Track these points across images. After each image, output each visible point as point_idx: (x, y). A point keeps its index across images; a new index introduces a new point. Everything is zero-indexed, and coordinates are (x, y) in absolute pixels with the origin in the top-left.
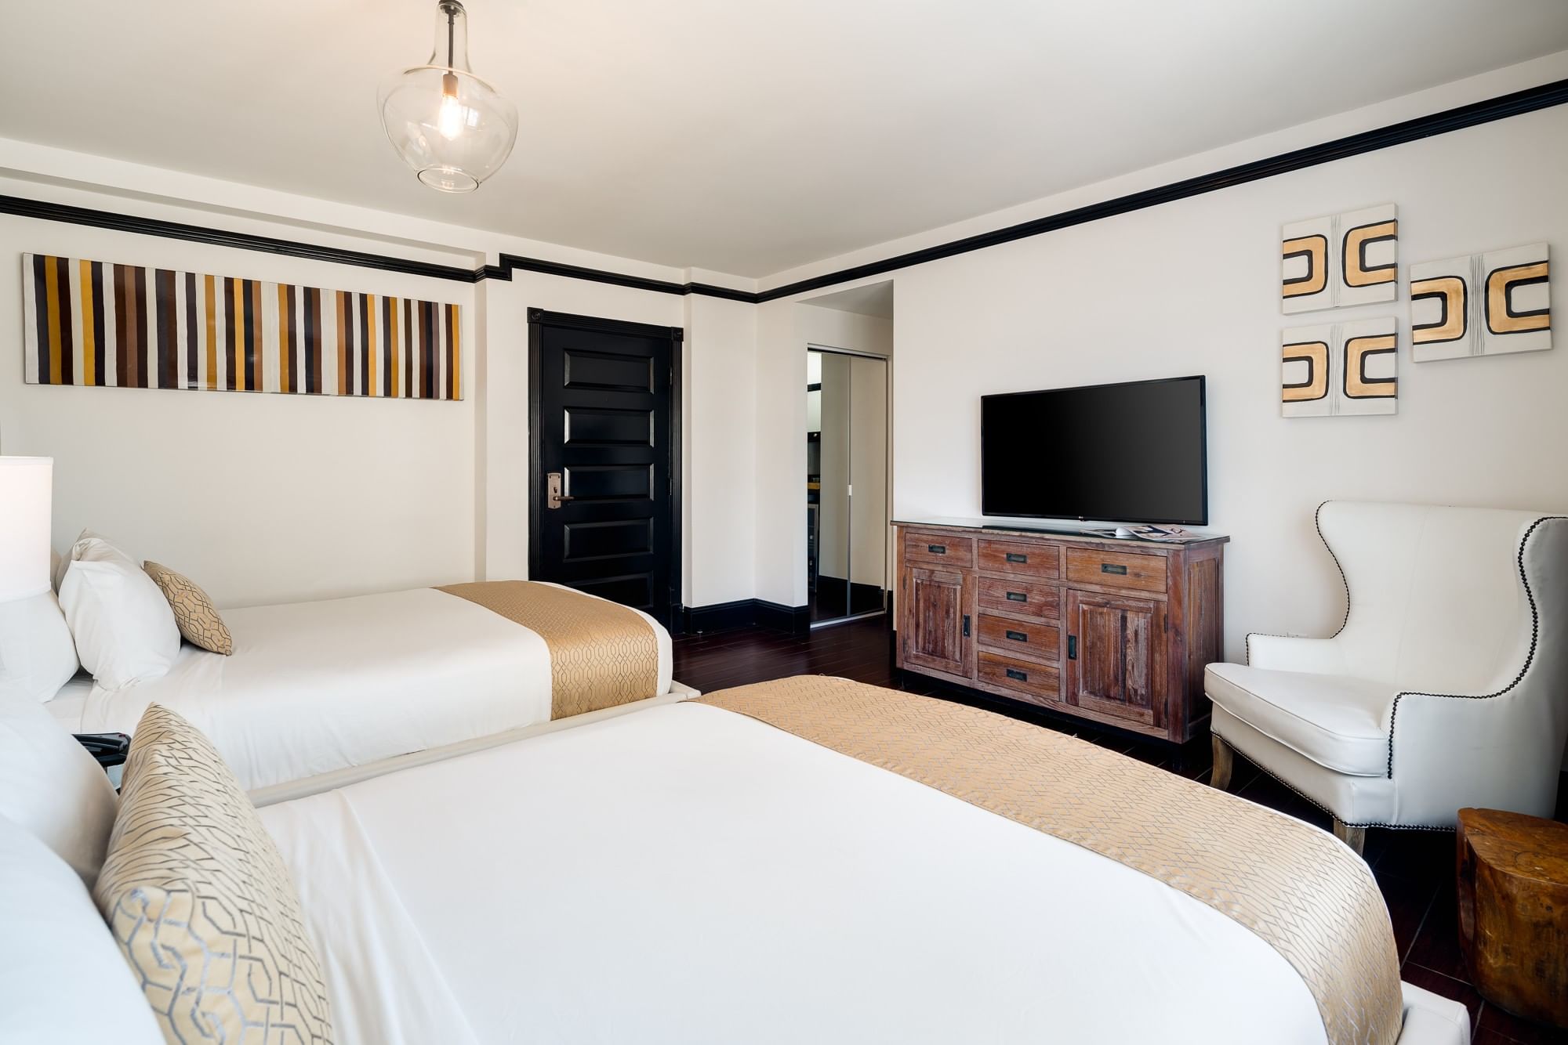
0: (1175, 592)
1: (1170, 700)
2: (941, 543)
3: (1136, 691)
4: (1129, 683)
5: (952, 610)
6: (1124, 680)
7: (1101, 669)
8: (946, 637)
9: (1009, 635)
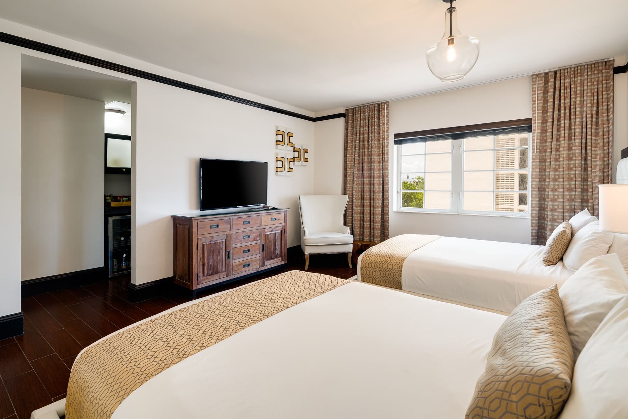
0: (286, 222)
1: (285, 252)
2: (217, 223)
3: (278, 253)
4: (276, 252)
5: (221, 251)
6: (275, 252)
7: (270, 251)
8: (219, 263)
9: (244, 252)
